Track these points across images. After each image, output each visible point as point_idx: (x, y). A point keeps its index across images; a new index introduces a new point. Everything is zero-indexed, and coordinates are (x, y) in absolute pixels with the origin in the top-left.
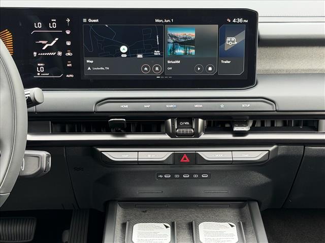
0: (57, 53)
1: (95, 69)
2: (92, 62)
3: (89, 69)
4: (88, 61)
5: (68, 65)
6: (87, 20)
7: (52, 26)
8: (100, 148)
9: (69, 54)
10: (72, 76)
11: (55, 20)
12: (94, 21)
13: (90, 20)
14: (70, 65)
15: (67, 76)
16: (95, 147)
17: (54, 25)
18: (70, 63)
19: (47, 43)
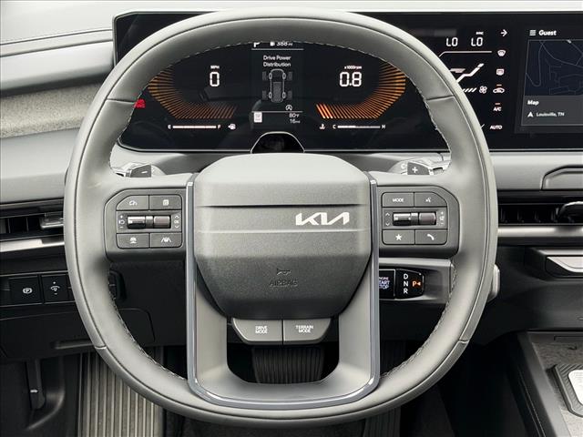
0: (479, 89)
1: (541, 115)
2: (536, 103)
3: (531, 115)
4: (529, 103)
5: (495, 109)
6: (537, 33)
7: (475, 42)
8: (543, 249)
9: (499, 90)
10: (500, 127)
11: (481, 33)
12: (549, 33)
13: (542, 33)
14: (499, 109)
15: (492, 127)
16: (534, 249)
17: (480, 42)
18: (498, 106)
19: (464, 72)
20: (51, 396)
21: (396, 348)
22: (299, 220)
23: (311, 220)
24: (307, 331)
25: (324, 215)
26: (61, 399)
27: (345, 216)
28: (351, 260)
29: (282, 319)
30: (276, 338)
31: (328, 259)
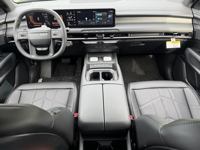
0: (72, 20)
3: (79, 23)
4: (79, 21)
6: (78, 12)
7: (70, 13)
9: (75, 20)
10: (75, 25)
12: (80, 12)
16: (81, 41)
18: (75, 22)
19: (70, 17)
20: (34, 63)
21: (56, 51)
22: (41, 34)
23: (42, 34)
24: (45, 49)
25: (44, 34)
26: (36, 64)
27: (47, 34)
28: (48, 39)
29: (42, 47)
30: (41, 50)
31: (44, 39)
